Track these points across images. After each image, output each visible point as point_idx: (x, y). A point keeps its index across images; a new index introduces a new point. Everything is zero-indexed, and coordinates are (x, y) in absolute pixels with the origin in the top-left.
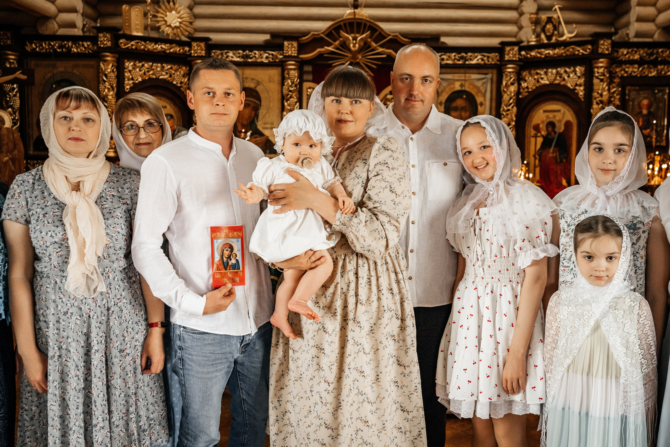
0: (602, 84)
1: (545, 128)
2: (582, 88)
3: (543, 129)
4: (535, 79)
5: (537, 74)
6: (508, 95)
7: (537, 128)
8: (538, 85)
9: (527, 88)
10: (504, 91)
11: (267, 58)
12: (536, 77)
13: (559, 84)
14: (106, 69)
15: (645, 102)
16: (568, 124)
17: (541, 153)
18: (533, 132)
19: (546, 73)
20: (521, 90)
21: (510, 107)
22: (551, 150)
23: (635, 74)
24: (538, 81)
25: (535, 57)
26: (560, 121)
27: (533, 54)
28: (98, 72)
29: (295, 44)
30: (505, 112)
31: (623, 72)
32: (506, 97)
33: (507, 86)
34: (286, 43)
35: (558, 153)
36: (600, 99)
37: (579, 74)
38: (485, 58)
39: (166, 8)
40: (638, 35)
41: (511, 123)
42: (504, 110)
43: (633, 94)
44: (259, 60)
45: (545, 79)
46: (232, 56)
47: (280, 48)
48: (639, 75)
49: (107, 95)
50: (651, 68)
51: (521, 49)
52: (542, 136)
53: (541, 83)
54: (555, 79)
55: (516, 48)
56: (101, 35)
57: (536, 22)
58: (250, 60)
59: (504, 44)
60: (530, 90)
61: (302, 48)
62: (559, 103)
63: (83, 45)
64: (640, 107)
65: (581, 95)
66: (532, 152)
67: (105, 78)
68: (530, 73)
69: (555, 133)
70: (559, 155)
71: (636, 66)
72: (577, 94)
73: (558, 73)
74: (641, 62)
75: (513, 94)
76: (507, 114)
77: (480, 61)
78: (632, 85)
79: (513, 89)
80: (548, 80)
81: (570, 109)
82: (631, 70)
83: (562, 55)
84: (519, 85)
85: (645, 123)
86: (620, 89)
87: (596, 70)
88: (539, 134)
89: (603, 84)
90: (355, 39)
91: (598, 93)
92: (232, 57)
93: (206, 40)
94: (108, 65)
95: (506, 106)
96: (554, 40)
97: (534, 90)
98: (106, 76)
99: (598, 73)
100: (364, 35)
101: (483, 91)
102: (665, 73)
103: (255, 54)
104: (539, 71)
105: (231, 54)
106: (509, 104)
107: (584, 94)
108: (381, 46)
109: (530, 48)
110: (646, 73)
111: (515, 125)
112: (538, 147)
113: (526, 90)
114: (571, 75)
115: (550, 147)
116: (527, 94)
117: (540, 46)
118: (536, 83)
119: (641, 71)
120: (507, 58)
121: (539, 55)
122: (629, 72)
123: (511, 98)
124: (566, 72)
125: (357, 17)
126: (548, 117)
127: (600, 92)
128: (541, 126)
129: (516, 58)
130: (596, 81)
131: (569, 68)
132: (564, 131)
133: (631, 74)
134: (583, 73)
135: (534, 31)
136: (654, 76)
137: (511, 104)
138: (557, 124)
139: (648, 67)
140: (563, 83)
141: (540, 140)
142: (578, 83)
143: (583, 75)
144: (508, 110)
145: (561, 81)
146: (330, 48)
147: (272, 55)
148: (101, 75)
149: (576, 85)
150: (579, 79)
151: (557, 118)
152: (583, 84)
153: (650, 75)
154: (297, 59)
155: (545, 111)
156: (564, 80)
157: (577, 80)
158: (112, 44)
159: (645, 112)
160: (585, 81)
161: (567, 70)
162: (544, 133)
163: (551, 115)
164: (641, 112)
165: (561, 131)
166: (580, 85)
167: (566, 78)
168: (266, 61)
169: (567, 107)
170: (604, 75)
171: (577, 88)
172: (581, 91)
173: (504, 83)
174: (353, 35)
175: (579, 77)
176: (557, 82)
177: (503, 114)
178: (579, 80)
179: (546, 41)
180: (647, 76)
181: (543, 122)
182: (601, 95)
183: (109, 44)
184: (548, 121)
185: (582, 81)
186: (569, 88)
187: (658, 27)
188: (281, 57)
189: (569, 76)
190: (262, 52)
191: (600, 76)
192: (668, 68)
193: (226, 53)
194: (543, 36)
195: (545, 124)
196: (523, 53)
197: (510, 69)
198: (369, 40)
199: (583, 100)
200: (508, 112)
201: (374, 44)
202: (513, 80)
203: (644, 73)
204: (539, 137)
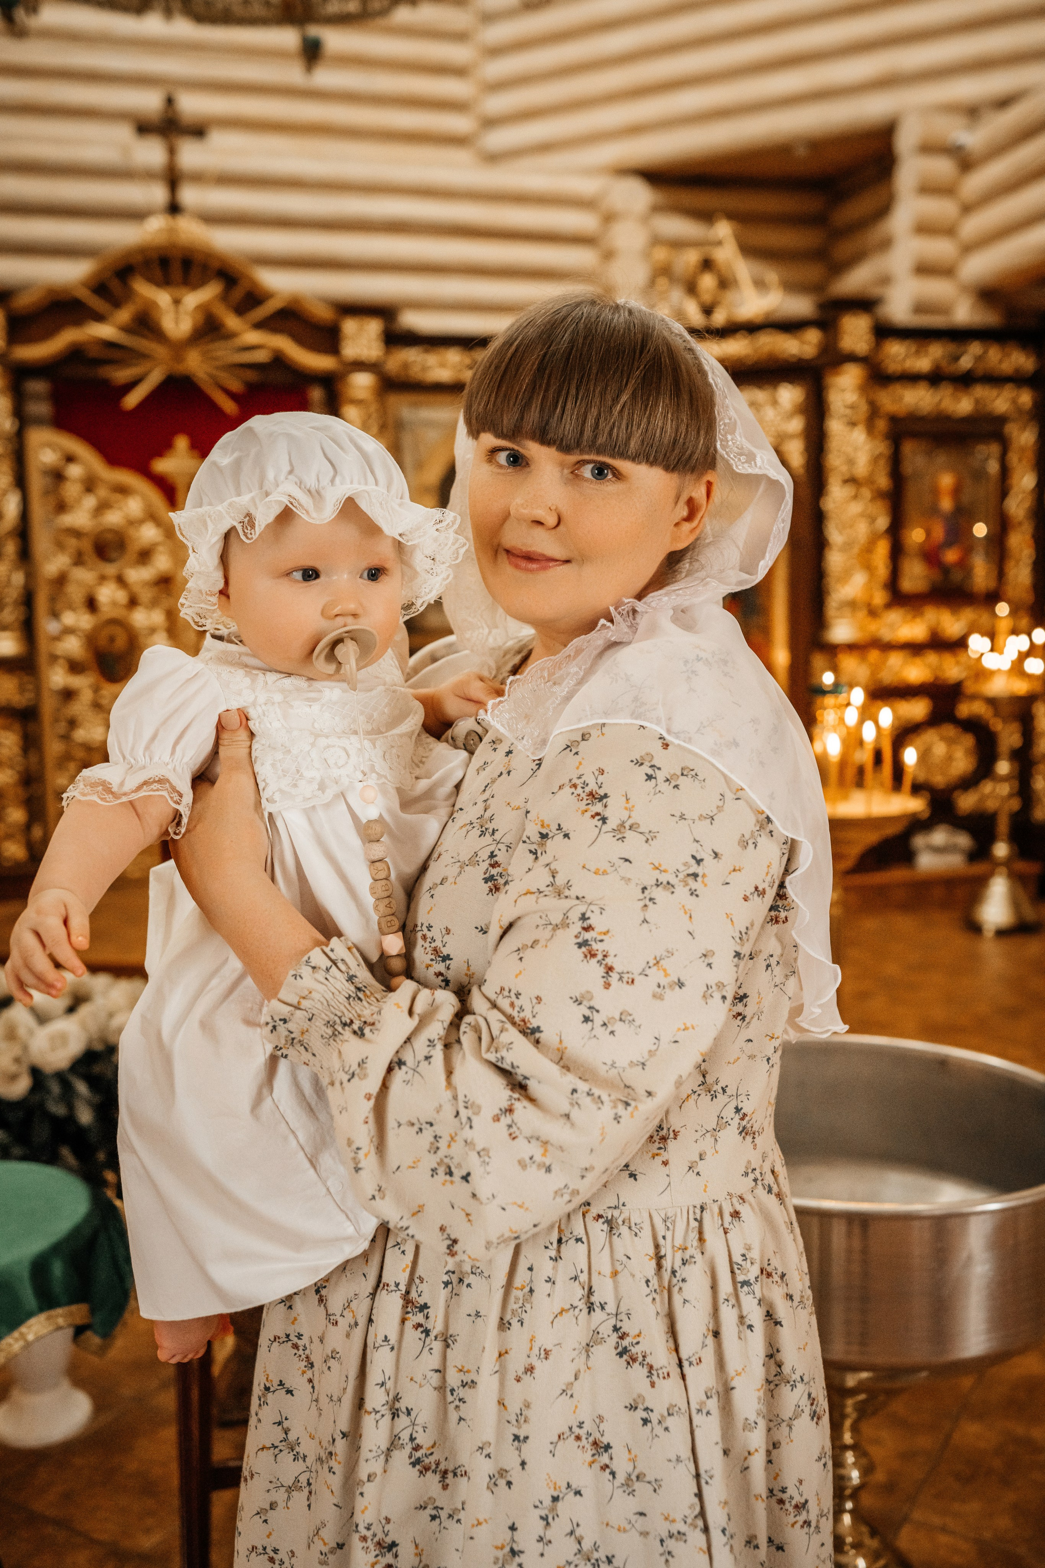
15: (946, 481)
23: (924, 413)
36: (849, 470)
37: (787, 409)
40: (920, 308)
43: (920, 458)
48: (931, 416)
50: (960, 393)
57: (666, 273)
61: (19, 327)
64: (935, 492)
74: (935, 378)
78: (916, 438)
83: (741, 361)
85: (948, 534)
87: (833, 394)
90: (177, 302)
91: (841, 455)
96: (719, 318)
100: (205, 294)
108: (256, 326)
119: (939, 405)
130: (834, 424)
134: (801, 402)
136: (968, 415)
142: (788, 432)
143: (802, 412)
146: (105, 331)
149: (783, 437)
150: (787, 420)
152: (801, 432)
157: (783, 423)
159: (946, 504)
160: (805, 425)
164: (938, 507)
166: (794, 439)
172: (795, 454)
174: (171, 292)
175: (789, 416)
178: (790, 424)
179: (698, 319)
180: (950, 417)
185: (797, 424)
187: (965, 289)
192: (998, 396)
194: (691, 308)
198: (219, 308)
201: (232, 322)
203: (944, 410)
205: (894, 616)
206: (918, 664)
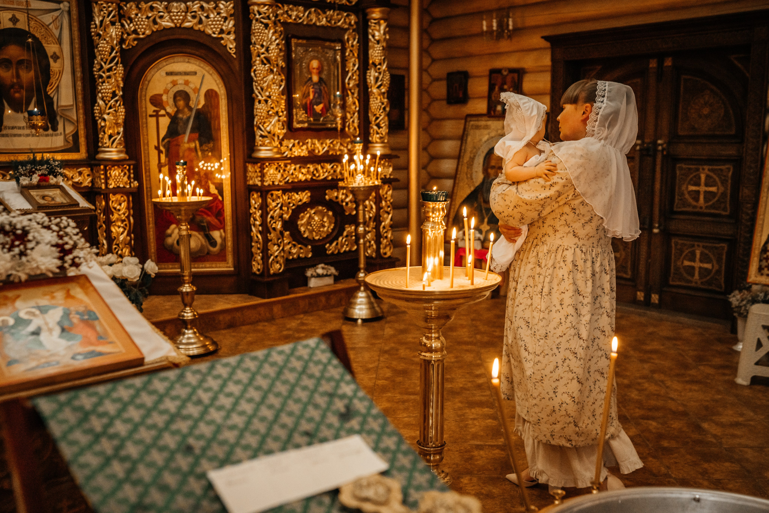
0: (266, 31)
1: (171, 101)
2: (232, 37)
3: (168, 104)
4: (148, 18)
5: (152, 8)
6: (107, 42)
7: (156, 101)
8: (155, 28)
9: (135, 32)
10: (99, 35)
12: (150, 14)
13: (191, 29)
15: (315, 64)
16: (211, 95)
17: (169, 142)
18: (151, 109)
19: (167, 9)
20: (126, 36)
21: (112, 65)
22: (186, 139)
23: (301, 21)
24: (155, 22)
26: (197, 91)
30: (104, 72)
31: (285, 16)
32: (103, 46)
33: (103, 26)
35: (197, 142)
36: (266, 55)
37: (224, 15)
41: (117, 92)
43: (300, 50)
45: (167, 17)
48: (305, 23)
50: (319, 14)
52: (168, 114)
53: (161, 25)
54: (183, 21)
60: (142, 36)
62: (192, 60)
64: (309, 71)
65: (231, 49)
66: (153, 142)
68: (137, 7)
69: (190, 109)
70: (201, 145)
71: (301, 8)
72: (224, 46)
73: (188, 9)
74: (306, 3)
75: (115, 42)
76: (109, 77)
78: (298, 38)
79: (113, 31)
80: (172, 21)
81: (212, 71)
82: (295, 13)
85: (317, 95)
86: (283, 42)
87: (256, 8)
88: (162, 112)
89: (269, 32)
91: (262, 46)
95: (105, 63)
97: (148, 36)
99: (260, 14)
101: (56, 33)
102: (335, 23)
104: (155, 5)
106: (110, 58)
107: (236, 48)
110: (314, 21)
111: (122, 96)
112: (163, 132)
113: (134, 36)
114: (212, 16)
115: (184, 133)
116: (136, 42)
118: (151, 24)
119: (308, 16)
122: (293, 18)
123: (112, 49)
124: (202, 8)
126: (174, 83)
127: (265, 44)
128: (164, 98)
130: (256, 26)
131: (208, 3)
132: (204, 106)
133: (295, 19)
134: (232, 12)
136: (322, 26)
137: (114, 58)
138: (193, 96)
139: (315, 11)
140: (198, 27)
141: (165, 122)
142: (224, 28)
143: (231, 15)
144: (109, 70)
145: (196, 24)
149: (222, 31)
150: (225, 22)
151: (192, 85)
152: (233, 30)
153: (318, 24)
155: (169, 74)
156: (200, 22)
157: (222, 23)
159: (315, 78)
160: (234, 26)
161: (205, 5)
162: (171, 109)
163: (180, 80)
164: (311, 79)
165: (200, 107)
166: (229, 33)
167: (203, 18)
169: (208, 68)
170: (268, 18)
171: (223, 36)
172: (230, 42)
173: (97, 21)
175: (225, 19)
176: (187, 24)
177: (101, 77)
178: (227, 23)
180: (315, 24)
181: (167, 92)
182: (267, 50)
184: (176, 89)
185: (231, 24)
186: (210, 35)
189: (207, 17)
191: (263, 18)
192: (338, 15)
195: (171, 94)
199: (234, 56)
200: (111, 73)
202: (113, 17)
203: (311, 20)
204: (163, 116)
205: (290, 143)
206: (304, 171)
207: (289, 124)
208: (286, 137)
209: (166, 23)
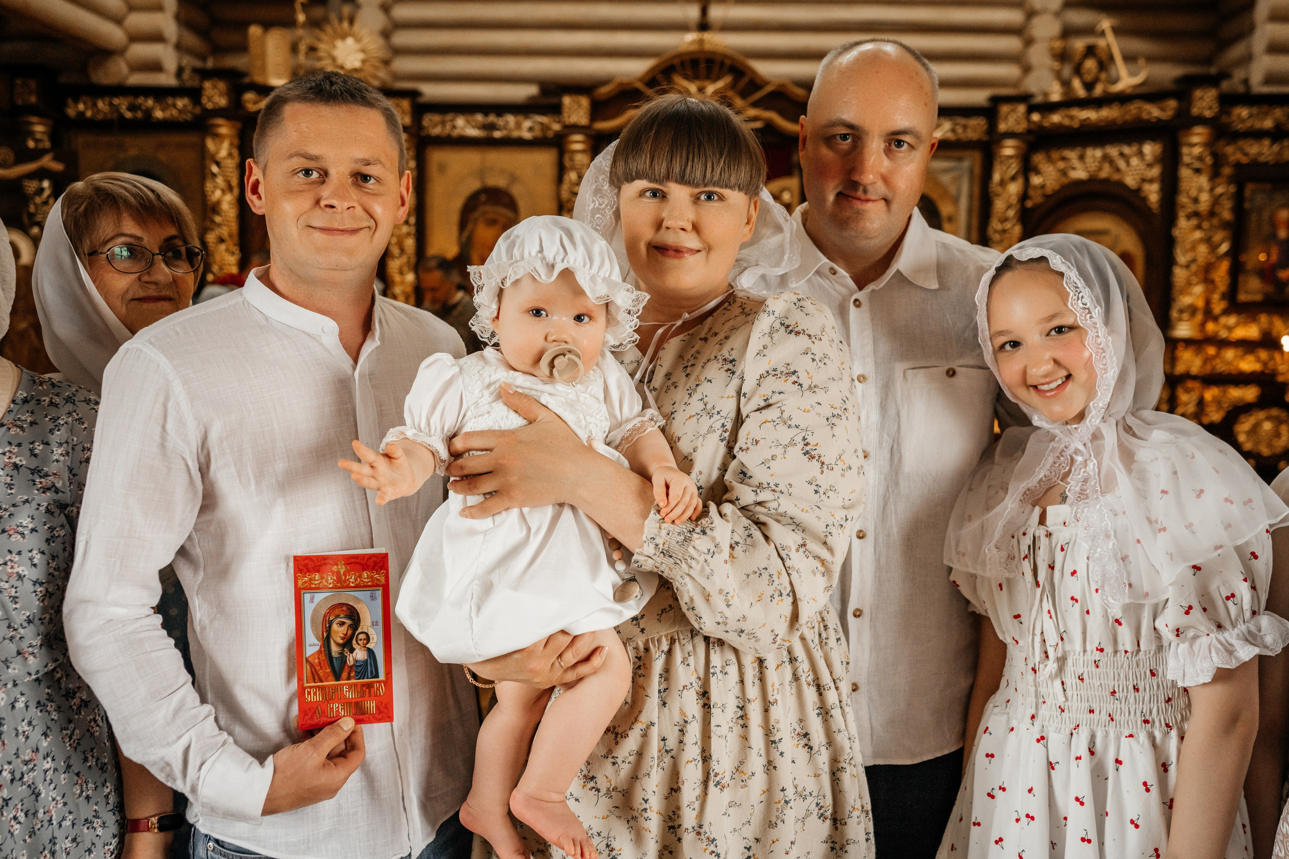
0: (1197, 178)
2: (1155, 187)
4: (1058, 169)
5: (1063, 159)
6: (1004, 201)
8: (1064, 180)
9: (1043, 187)
10: (996, 193)
11: (531, 129)
12: (1061, 165)
13: (1106, 181)
14: (217, 152)
15: (1283, 216)
19: (1082, 158)
20: (1031, 193)
21: (1008, 225)
23: (1264, 160)
24: (1065, 174)
25: (1059, 126)
27: (1056, 118)
28: (204, 158)
29: (585, 101)
30: (999, 235)
31: (1238, 155)
32: (999, 205)
33: (1003, 183)
34: (567, 100)
36: (1193, 207)
37: (1149, 160)
38: (960, 130)
39: (335, 32)
40: (1272, 79)
42: (996, 231)
43: (1259, 198)
44: (515, 134)
45: (1080, 168)
46: (464, 126)
47: (556, 110)
48: (1272, 162)
49: (218, 203)
51: (1031, 109)
53: (1070, 176)
54: (1100, 169)
55: (1022, 108)
56: (207, 85)
57: (1062, 56)
58: (497, 134)
59: (996, 101)
60: (1049, 190)
61: (599, 109)
62: (1107, 216)
63: (174, 106)
64: (1274, 224)
65: (1153, 202)
67: (215, 169)
68: (1048, 158)
71: (1266, 141)
72: (1145, 199)
73: (1106, 158)
74: (1276, 134)
75: (1013, 200)
76: (1002, 240)
77: (950, 136)
78: (1257, 181)
79: (1014, 188)
80: (1086, 171)
81: (1129, 228)
82: (1255, 149)
83: (1113, 122)
84: (1027, 181)
85: (1283, 257)
86: (1231, 190)
89: (1200, 179)
90: (701, 90)
91: (1189, 196)
92: (463, 129)
93: (413, 95)
94: (222, 142)
95: (1000, 224)
96: (1098, 90)
97: (1056, 192)
98: (218, 164)
100: (720, 84)
101: (955, 193)
103: (507, 122)
104: (1067, 154)
105: (460, 122)
106: (1005, 219)
107: (1160, 200)
108: (755, 105)
109: (1048, 108)
113: (1040, 191)
114: (1133, 162)
116: (1042, 199)
117: (1070, 102)
118: (1061, 177)
119: (1277, 152)
120: (1002, 127)
121: (1067, 122)
122: (1252, 156)
123: (1009, 208)
124: (1122, 155)
125: (707, 47)
129: (1022, 127)
130: (1185, 173)
131: (1130, 147)
133: (1255, 159)
134: (1159, 155)
135: (1058, 75)
137: (1010, 219)
140: (1116, 177)
142: (1147, 176)
143: (1157, 160)
144: (1004, 231)
145: (1113, 174)
147: (542, 124)
148: (208, 162)
149: (1144, 180)
150: (1149, 168)
152: (1158, 178)
154: (589, 132)
156: (1118, 170)
157: (1145, 170)
158: (230, 102)
159: (1282, 234)
161: (1125, 150)
164: (1274, 235)
166: (1152, 182)
167: (1122, 166)
168: (527, 135)
169: (1124, 225)
170: (1203, 161)
171: (1145, 186)
172: (1153, 193)
173: (996, 177)
174: (698, 83)
176: (1104, 175)
177: (993, 238)
178: (1150, 171)
179: (1081, 92)
182: (1196, 201)
183: (223, 102)
185: (1155, 172)
186: (1128, 187)
188: (557, 127)
189: (1128, 164)
190: (520, 118)
193: (452, 121)
194: (1077, 84)
196: (1036, 117)
197: (1009, 149)
198: (730, 94)
199: (1156, 212)
200: (1004, 236)
201: (739, 102)
202: (1016, 173)
205: (1232, 320)
206: (1250, 358)
207: (1231, 295)
208: (1226, 312)
209: (1079, 174)
